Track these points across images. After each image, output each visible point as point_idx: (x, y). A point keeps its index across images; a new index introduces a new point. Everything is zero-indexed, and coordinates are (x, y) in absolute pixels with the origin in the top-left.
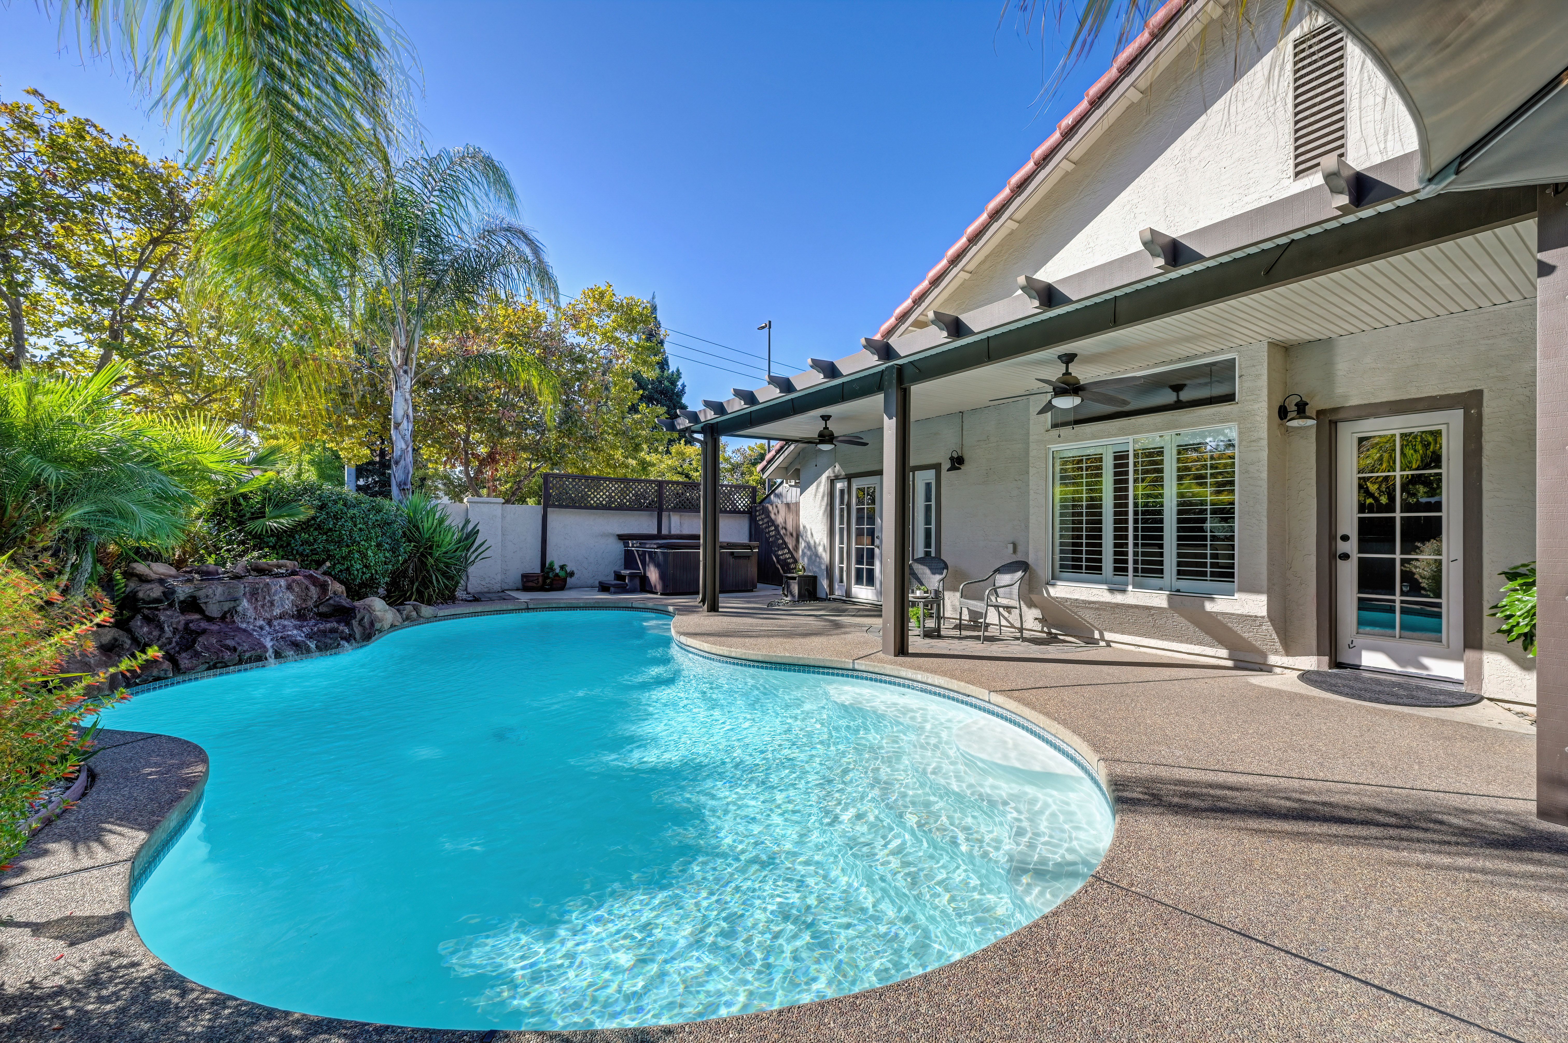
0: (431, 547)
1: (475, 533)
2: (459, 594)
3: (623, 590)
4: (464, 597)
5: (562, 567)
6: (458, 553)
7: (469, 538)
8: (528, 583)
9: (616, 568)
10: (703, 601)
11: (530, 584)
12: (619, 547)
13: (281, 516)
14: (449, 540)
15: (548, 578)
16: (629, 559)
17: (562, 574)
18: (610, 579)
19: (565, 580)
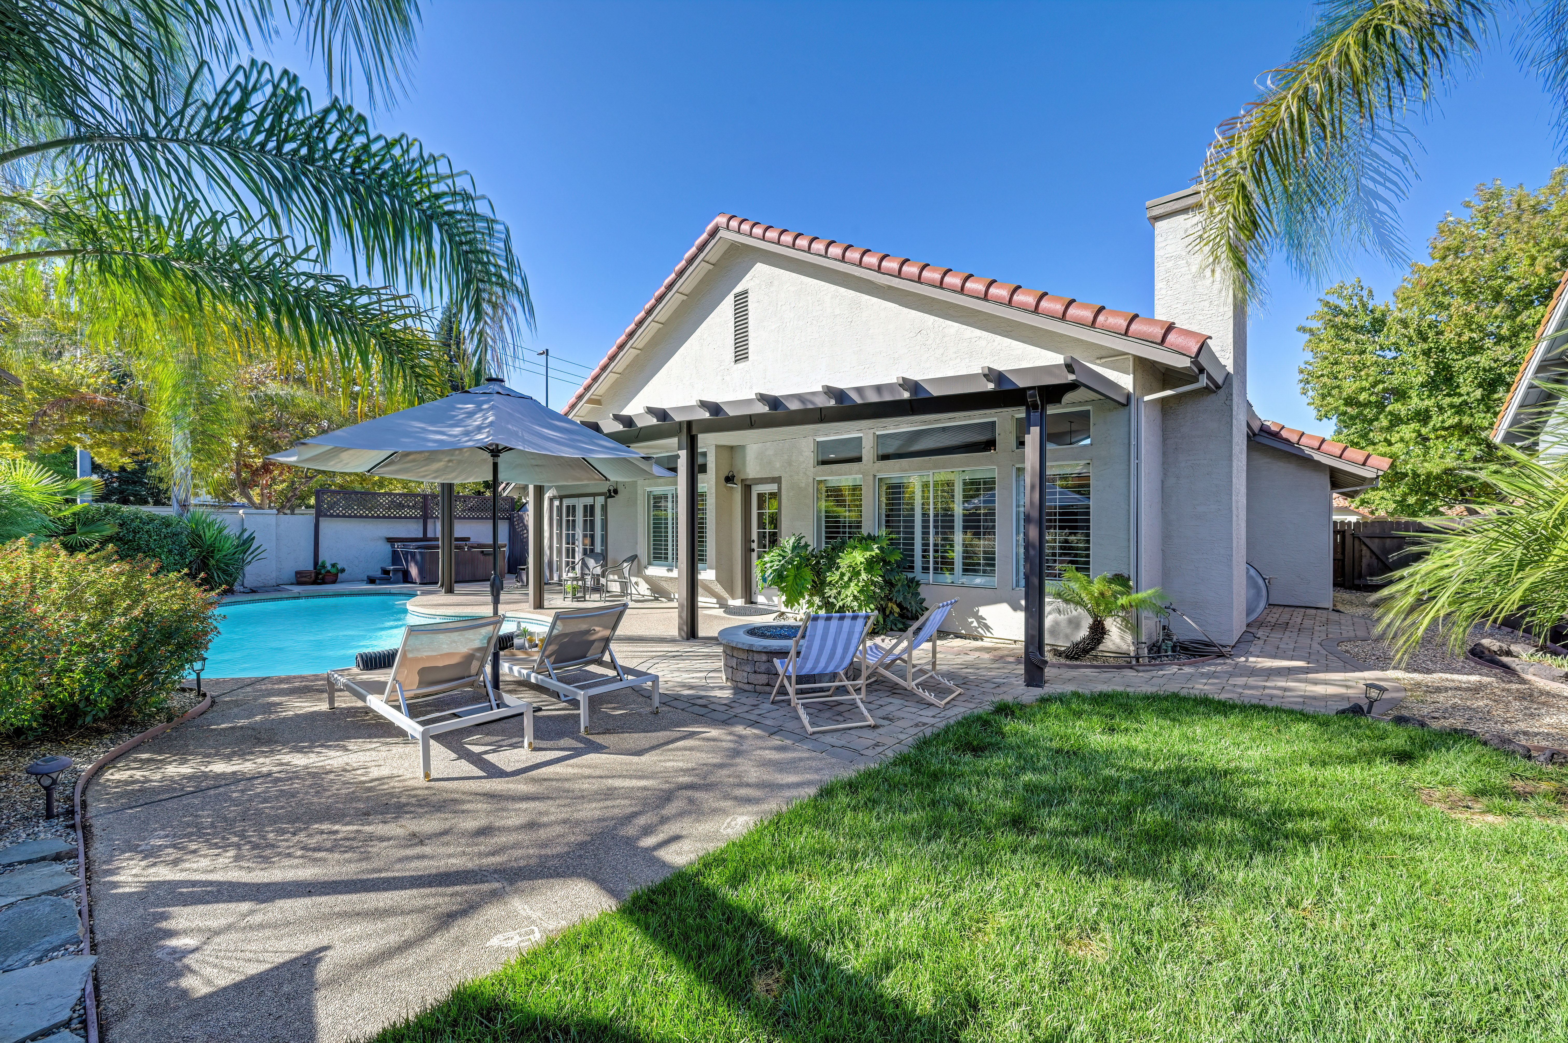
0: (213, 552)
1: (251, 539)
2: (237, 587)
3: (388, 581)
4: (242, 589)
5: (333, 566)
6: (236, 555)
7: (246, 544)
8: (301, 579)
9: (384, 565)
10: (442, 586)
11: (304, 579)
12: (387, 548)
13: (91, 532)
14: (228, 547)
15: (320, 574)
16: (395, 557)
17: (334, 571)
18: (378, 574)
19: (337, 575)
